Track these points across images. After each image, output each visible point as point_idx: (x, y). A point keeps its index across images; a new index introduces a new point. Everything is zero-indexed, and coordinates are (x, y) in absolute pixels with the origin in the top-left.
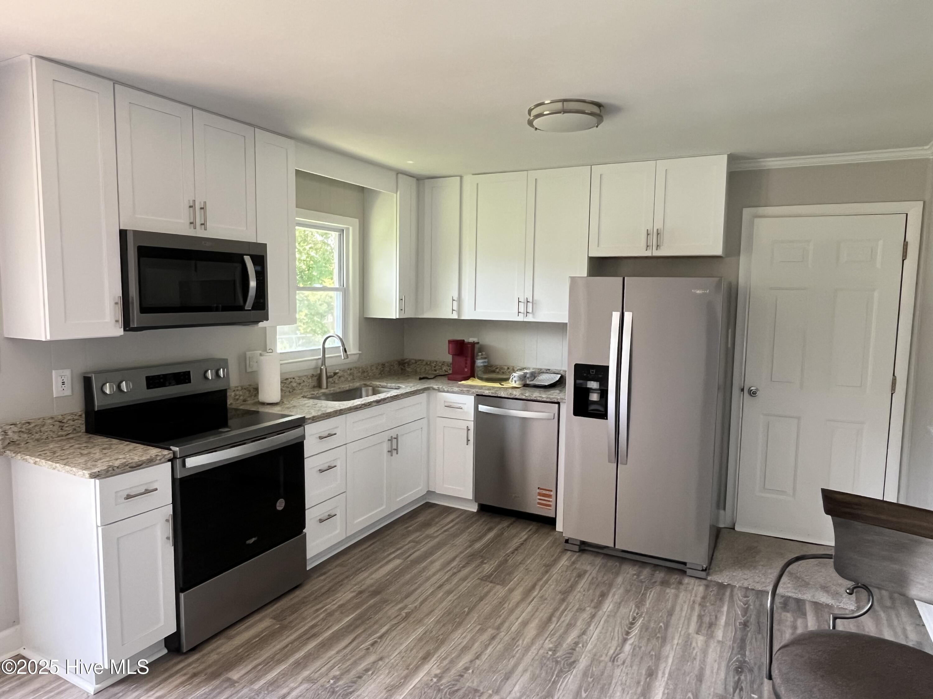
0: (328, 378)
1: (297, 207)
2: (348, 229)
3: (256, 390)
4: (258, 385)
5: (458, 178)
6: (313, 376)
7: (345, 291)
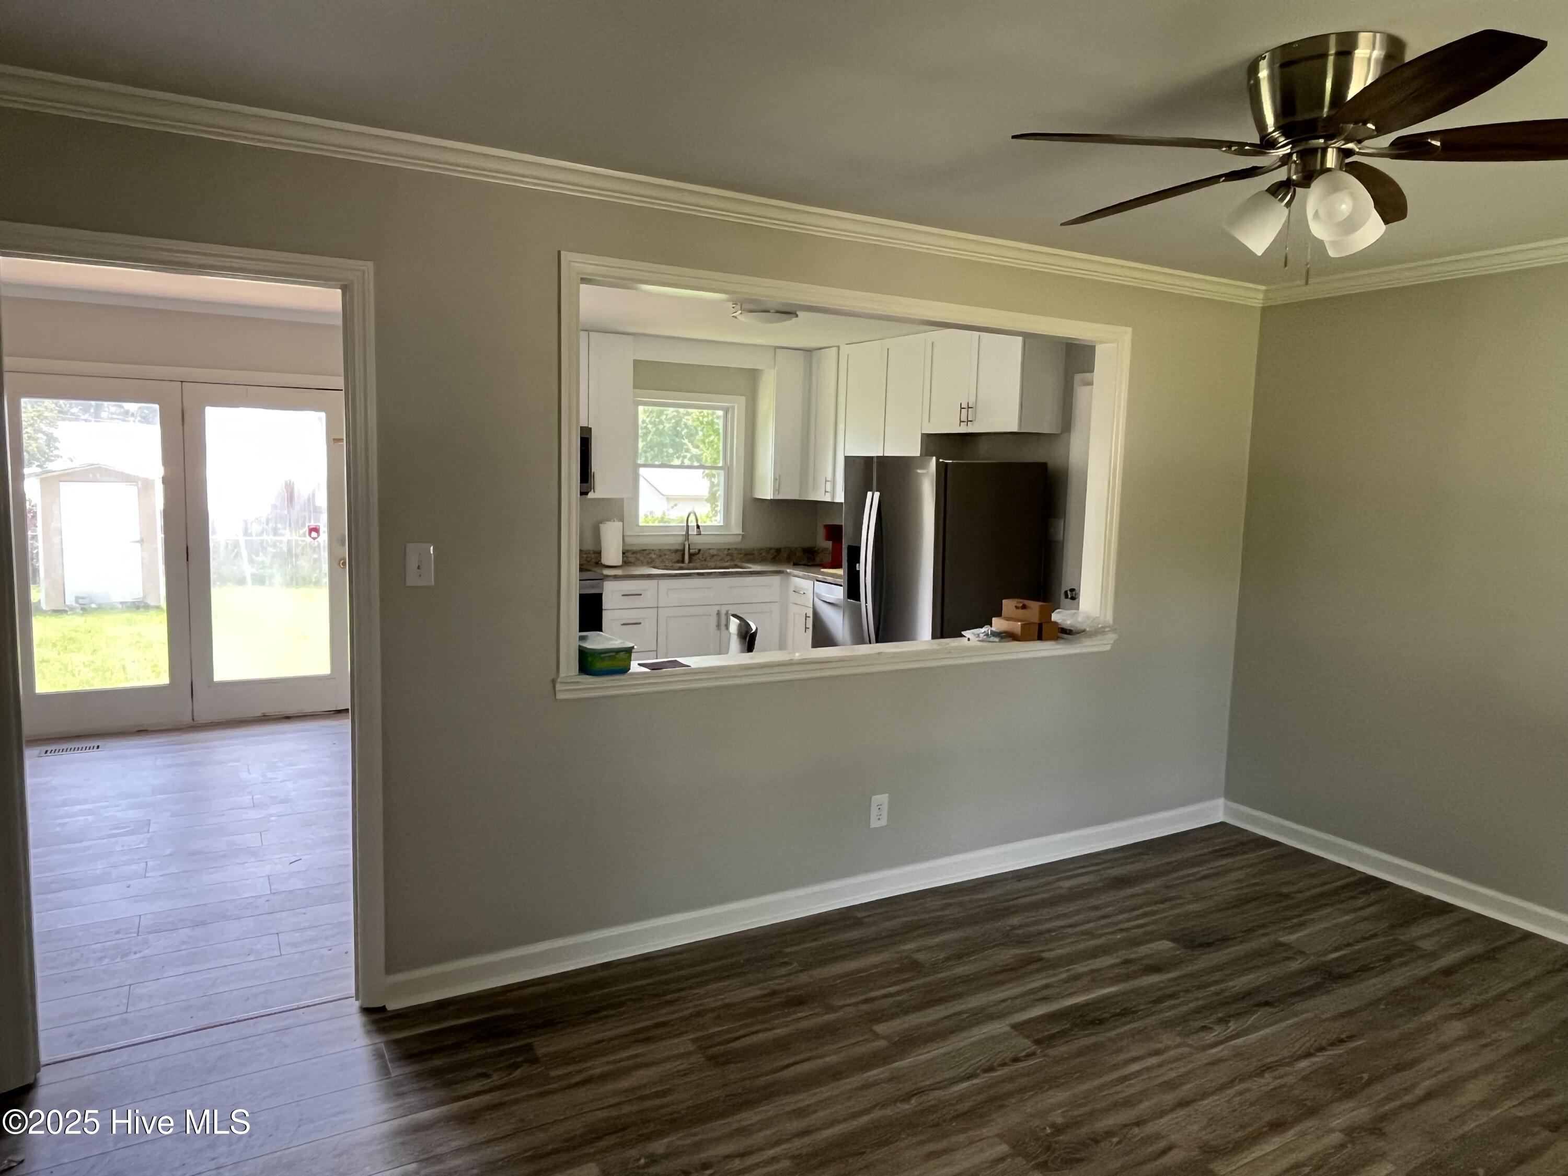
0: (691, 555)
1: (635, 387)
2: (733, 408)
3: (599, 553)
4: (601, 551)
5: (835, 349)
6: (676, 551)
7: (728, 470)
